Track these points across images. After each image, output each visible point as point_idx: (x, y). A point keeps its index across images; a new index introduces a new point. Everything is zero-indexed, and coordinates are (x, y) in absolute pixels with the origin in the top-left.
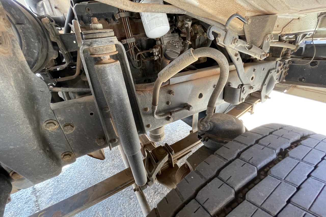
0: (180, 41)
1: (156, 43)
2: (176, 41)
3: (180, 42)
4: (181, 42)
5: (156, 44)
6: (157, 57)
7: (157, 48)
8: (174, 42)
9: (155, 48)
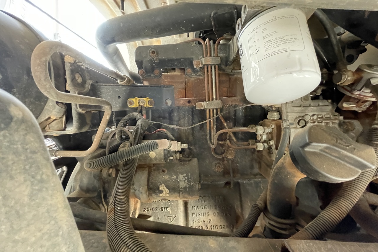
0: (335, 119)
1: (268, 117)
2: (322, 118)
3: (334, 121)
4: (337, 122)
5: (267, 119)
6: (266, 144)
7: (268, 126)
8: (317, 119)
9: (263, 125)
